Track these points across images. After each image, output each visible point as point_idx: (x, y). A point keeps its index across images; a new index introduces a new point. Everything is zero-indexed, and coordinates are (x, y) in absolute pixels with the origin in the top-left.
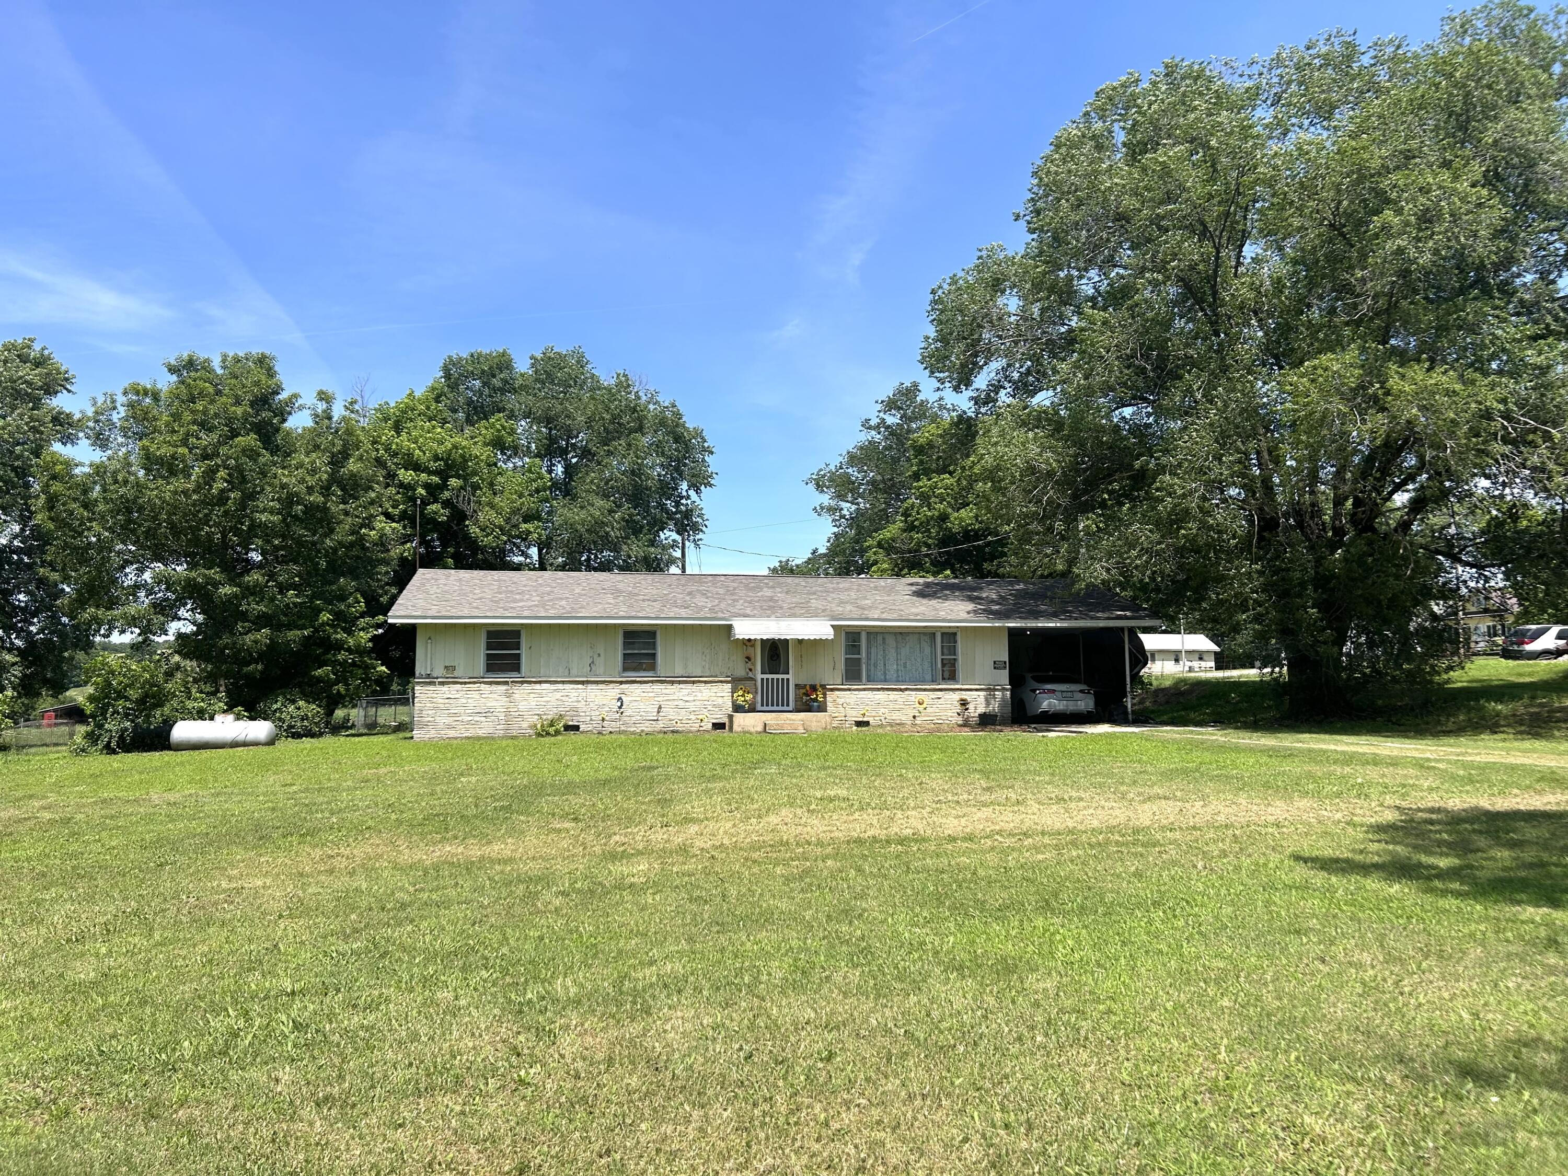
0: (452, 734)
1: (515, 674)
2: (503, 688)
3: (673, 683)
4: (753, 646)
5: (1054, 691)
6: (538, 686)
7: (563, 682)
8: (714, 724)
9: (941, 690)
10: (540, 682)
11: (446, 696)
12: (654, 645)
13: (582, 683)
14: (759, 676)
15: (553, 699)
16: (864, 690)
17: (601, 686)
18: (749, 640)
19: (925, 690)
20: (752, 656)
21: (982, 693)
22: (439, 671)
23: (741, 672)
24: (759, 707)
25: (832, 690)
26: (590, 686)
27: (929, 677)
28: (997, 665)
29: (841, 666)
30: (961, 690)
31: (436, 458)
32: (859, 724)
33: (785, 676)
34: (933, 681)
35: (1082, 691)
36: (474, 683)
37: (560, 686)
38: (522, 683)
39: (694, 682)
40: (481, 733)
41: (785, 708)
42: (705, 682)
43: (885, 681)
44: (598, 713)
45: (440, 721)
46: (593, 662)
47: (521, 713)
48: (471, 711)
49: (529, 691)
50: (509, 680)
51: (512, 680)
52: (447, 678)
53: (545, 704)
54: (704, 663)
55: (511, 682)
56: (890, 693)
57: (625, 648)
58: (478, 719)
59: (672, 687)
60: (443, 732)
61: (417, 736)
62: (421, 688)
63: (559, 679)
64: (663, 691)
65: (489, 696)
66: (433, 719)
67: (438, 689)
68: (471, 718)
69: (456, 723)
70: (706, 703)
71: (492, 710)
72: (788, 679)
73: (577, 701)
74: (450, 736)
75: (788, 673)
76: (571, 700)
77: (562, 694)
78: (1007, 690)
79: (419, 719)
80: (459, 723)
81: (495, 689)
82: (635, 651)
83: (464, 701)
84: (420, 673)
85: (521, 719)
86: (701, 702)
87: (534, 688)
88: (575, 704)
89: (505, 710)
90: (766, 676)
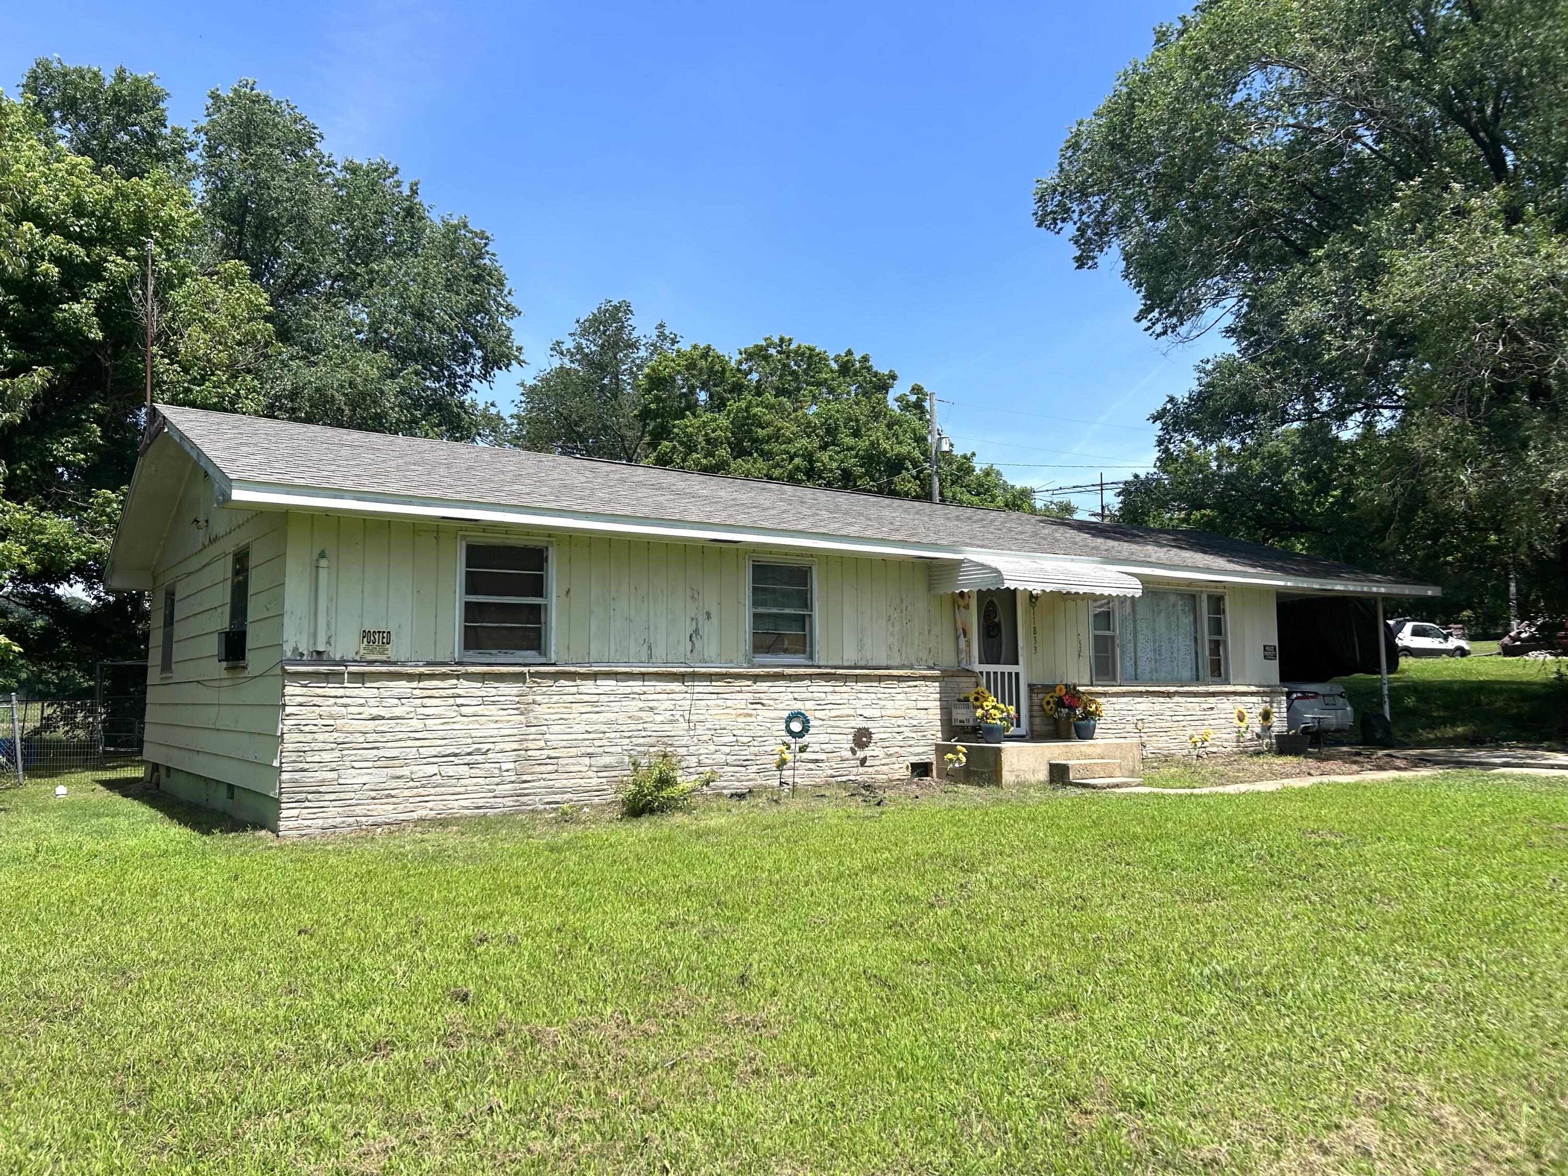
0: (384, 811)
1: (530, 655)
2: (510, 690)
3: (845, 678)
4: (967, 607)
6: (588, 686)
7: (643, 676)
8: (914, 767)
10: (595, 676)
11: (368, 712)
12: (805, 600)
13: (681, 678)
14: (977, 667)
15: (622, 718)
16: (1124, 694)
17: (718, 686)
18: (962, 595)
19: (1195, 695)
20: (965, 624)
22: (348, 644)
23: (949, 660)
26: (701, 687)
27: (1187, 673)
28: (1268, 653)
29: (1088, 649)
30: (1235, 693)
31: (79, 209)
33: (1013, 669)
34: (1197, 680)
36: (444, 676)
37: (636, 686)
38: (555, 676)
39: (880, 679)
40: (459, 806)
41: (1015, 731)
42: (900, 679)
43: (1139, 678)
44: (713, 748)
45: (353, 778)
46: (696, 631)
47: (553, 753)
48: (434, 751)
49: (570, 698)
50: (525, 669)
51: (533, 669)
52: (371, 663)
53: (604, 728)
54: (890, 639)
55: (532, 675)
56: (1155, 699)
57: (755, 604)
58: (451, 770)
59: (844, 689)
60: (358, 810)
61: (291, 824)
62: (299, 691)
63: (636, 670)
64: (830, 697)
65: (480, 710)
66: (333, 775)
67: (348, 692)
68: (434, 769)
69: (394, 784)
70: (900, 722)
71: (486, 746)
72: (1017, 674)
73: (671, 722)
74: (379, 820)
75: (1017, 663)
76: (658, 718)
77: (641, 704)
78: (1282, 693)
79: (297, 775)
80: (400, 783)
81: (494, 692)
82: (774, 610)
83: (416, 724)
84: (296, 649)
85: (551, 768)
86: (893, 721)
87: (582, 689)
88: (666, 727)
89: (515, 746)
90: (985, 668)
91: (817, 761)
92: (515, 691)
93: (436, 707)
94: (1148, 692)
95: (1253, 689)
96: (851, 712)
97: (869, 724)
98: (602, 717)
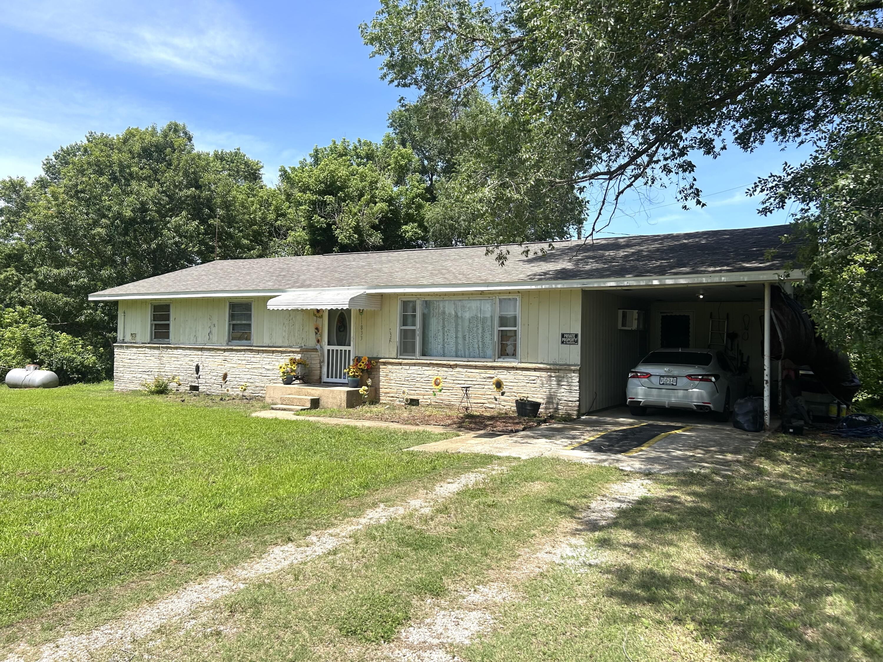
0: (132, 387)
1: (166, 341)
2: (156, 352)
3: (259, 351)
4: (321, 317)
6: (175, 352)
7: (190, 349)
11: (129, 357)
12: (250, 317)
13: (201, 349)
14: (326, 347)
15: (184, 363)
16: (415, 365)
17: (212, 353)
18: (318, 311)
19: (476, 367)
20: (320, 327)
21: (544, 374)
22: (128, 337)
23: (310, 342)
24: (325, 379)
25: (385, 364)
26: (206, 353)
28: (565, 339)
29: (397, 337)
30: (517, 369)
32: (409, 402)
33: (347, 348)
34: (491, 357)
35: (689, 376)
37: (188, 352)
38: (167, 348)
39: (273, 352)
42: (282, 352)
43: (443, 355)
44: (210, 377)
46: (211, 332)
48: (141, 370)
51: (162, 345)
53: (179, 366)
54: (284, 334)
55: (161, 347)
56: (440, 369)
57: (231, 320)
58: (144, 376)
59: (258, 356)
60: (127, 385)
61: (115, 387)
62: (116, 351)
63: (186, 346)
64: (252, 359)
65: (150, 358)
68: (140, 375)
69: (134, 379)
71: (150, 370)
72: (349, 351)
74: (131, 389)
75: (349, 345)
78: (574, 371)
79: (116, 374)
81: (153, 353)
82: (244, 322)
83: (138, 361)
84: (118, 339)
90: (331, 348)
93: (142, 356)
96: (260, 366)
97: (268, 372)
98: (179, 363)
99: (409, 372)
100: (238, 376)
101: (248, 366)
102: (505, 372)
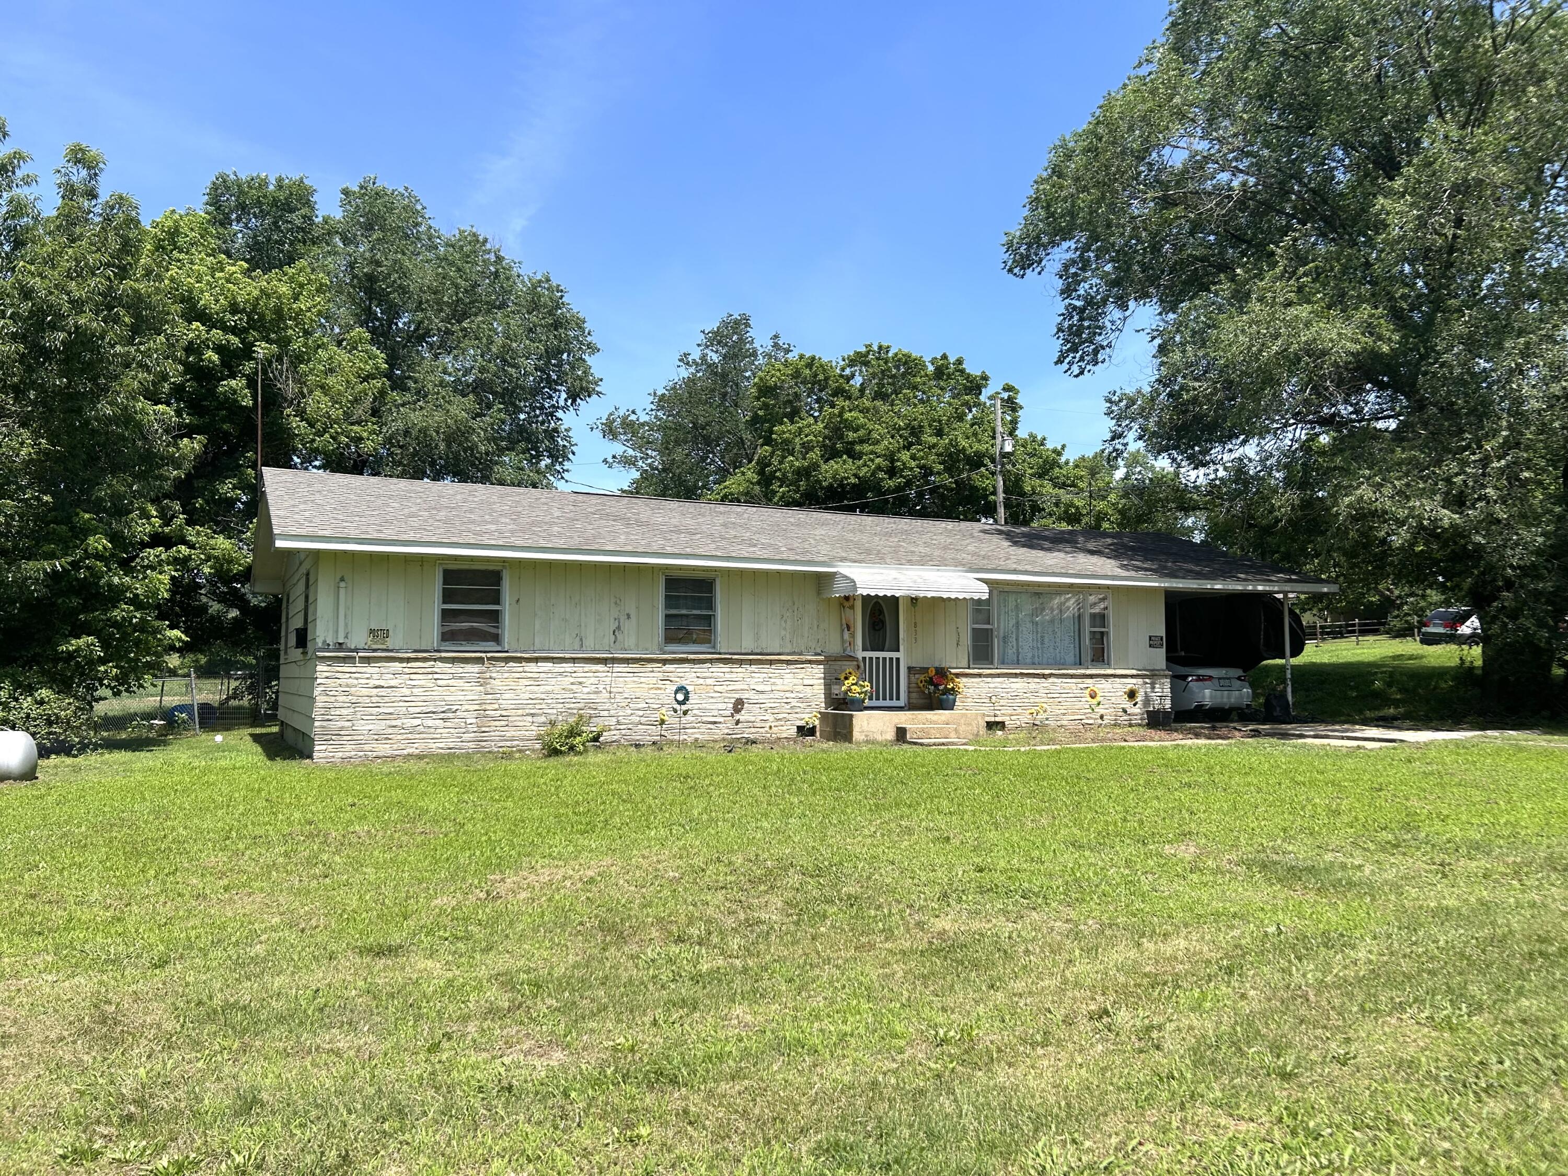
0: (384, 749)
1: (490, 645)
2: (474, 669)
3: (741, 662)
4: (852, 607)
5: (1211, 678)
6: (532, 667)
7: (574, 660)
8: (800, 729)
9: (1091, 676)
10: (536, 660)
11: (373, 683)
12: (710, 604)
13: (604, 661)
14: (860, 654)
15: (557, 689)
16: (999, 676)
17: (634, 667)
18: (848, 598)
19: (1072, 676)
20: (850, 621)
22: (359, 638)
23: (834, 648)
25: (961, 676)
26: (619, 668)
27: (1070, 658)
28: (1153, 642)
29: (967, 639)
31: (234, 308)
32: (990, 726)
33: (894, 655)
34: (1080, 664)
35: (1239, 678)
36: (425, 660)
37: (568, 667)
38: (507, 660)
39: (771, 662)
40: (435, 747)
41: (894, 703)
42: (788, 662)
43: (1018, 663)
44: (629, 712)
45: (363, 727)
46: (619, 628)
47: (504, 713)
48: (418, 709)
49: (518, 675)
50: (483, 655)
51: (489, 655)
52: (375, 650)
53: (543, 696)
54: (783, 633)
55: (489, 659)
56: (1030, 680)
57: (667, 606)
58: (430, 723)
59: (740, 670)
60: (367, 747)
61: (321, 755)
62: (326, 668)
63: (567, 656)
64: (727, 675)
65: (451, 682)
66: (349, 724)
67: (359, 670)
68: (418, 722)
69: (390, 731)
70: (788, 695)
71: (455, 708)
72: (898, 659)
73: (596, 693)
74: (380, 754)
75: (897, 650)
76: (586, 690)
77: (572, 680)
78: (1166, 676)
79: (325, 723)
80: (395, 730)
81: (461, 670)
82: (684, 612)
83: (406, 691)
84: (324, 642)
85: (503, 723)
86: (782, 694)
87: (527, 669)
88: (592, 696)
89: (477, 707)
90: (868, 654)
91: (715, 723)
92: (476, 670)
93: (420, 680)
94: (1022, 674)
95: (1134, 672)
96: (746, 687)
97: (761, 696)
98: (542, 689)
99: (991, 685)
100: (696, 706)
101: (717, 688)
102: (1103, 681)
